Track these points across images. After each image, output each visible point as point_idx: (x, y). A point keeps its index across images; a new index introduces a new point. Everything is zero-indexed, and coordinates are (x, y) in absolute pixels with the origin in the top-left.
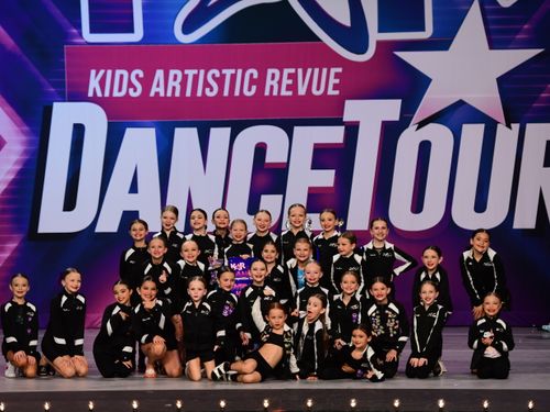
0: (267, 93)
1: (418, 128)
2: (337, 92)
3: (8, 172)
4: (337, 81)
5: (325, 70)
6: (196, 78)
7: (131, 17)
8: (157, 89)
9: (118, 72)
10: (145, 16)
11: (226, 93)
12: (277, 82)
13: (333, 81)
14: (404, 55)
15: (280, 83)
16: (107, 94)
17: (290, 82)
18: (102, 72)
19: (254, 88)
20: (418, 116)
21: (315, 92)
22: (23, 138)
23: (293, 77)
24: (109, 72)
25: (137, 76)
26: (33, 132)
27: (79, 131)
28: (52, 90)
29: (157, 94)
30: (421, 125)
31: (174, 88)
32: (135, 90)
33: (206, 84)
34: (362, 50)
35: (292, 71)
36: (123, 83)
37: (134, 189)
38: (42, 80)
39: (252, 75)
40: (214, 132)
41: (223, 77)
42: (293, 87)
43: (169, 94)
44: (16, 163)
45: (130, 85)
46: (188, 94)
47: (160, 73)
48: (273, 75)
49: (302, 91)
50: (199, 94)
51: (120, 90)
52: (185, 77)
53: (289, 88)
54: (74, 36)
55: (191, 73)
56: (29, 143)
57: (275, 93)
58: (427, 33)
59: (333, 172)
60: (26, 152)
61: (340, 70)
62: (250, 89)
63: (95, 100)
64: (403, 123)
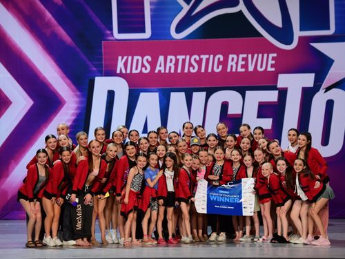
0: (229, 70)
1: (325, 92)
2: (273, 69)
3: (67, 121)
4: (273, 62)
5: (265, 55)
6: (184, 61)
7: (143, 23)
8: (159, 68)
9: (136, 58)
10: (152, 22)
11: (203, 70)
12: (235, 63)
13: (271, 62)
14: (316, 45)
15: (237, 63)
16: (128, 71)
17: (244, 63)
18: (125, 57)
19: (221, 67)
21: (259, 69)
22: (77, 99)
23: (245, 59)
24: (130, 58)
25: (147, 60)
26: (83, 96)
27: (111, 95)
28: (95, 69)
29: (160, 71)
30: (328, 89)
31: (170, 67)
32: (146, 69)
33: (190, 65)
34: (289, 42)
35: (245, 56)
36: (139, 64)
37: (145, 130)
38: (89, 63)
39: (219, 59)
40: (195, 94)
41: (201, 60)
42: (245, 66)
43: (167, 71)
44: (73, 115)
45: (143, 65)
46: (179, 71)
47: (161, 58)
48: (233, 59)
49: (251, 69)
50: (186, 71)
51: (137, 69)
52: (177, 61)
53: (242, 66)
54: (108, 35)
55: (181, 58)
56: (80, 102)
57: (234, 70)
58: (331, 31)
59: (271, 120)
60: (78, 108)
61: (275, 55)
62: (218, 68)
63: (121, 75)
64: (316, 88)
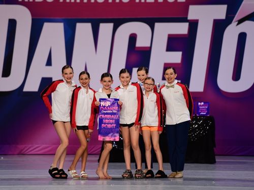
0: (138, 1)
1: (238, 24)
2: (184, 0)
20: (238, 16)
21: (169, 0)
30: (240, 22)
37: (49, 63)
40: (102, 26)
43: (73, 1)
57: (143, 1)
59: (181, 53)
63: (23, 3)
